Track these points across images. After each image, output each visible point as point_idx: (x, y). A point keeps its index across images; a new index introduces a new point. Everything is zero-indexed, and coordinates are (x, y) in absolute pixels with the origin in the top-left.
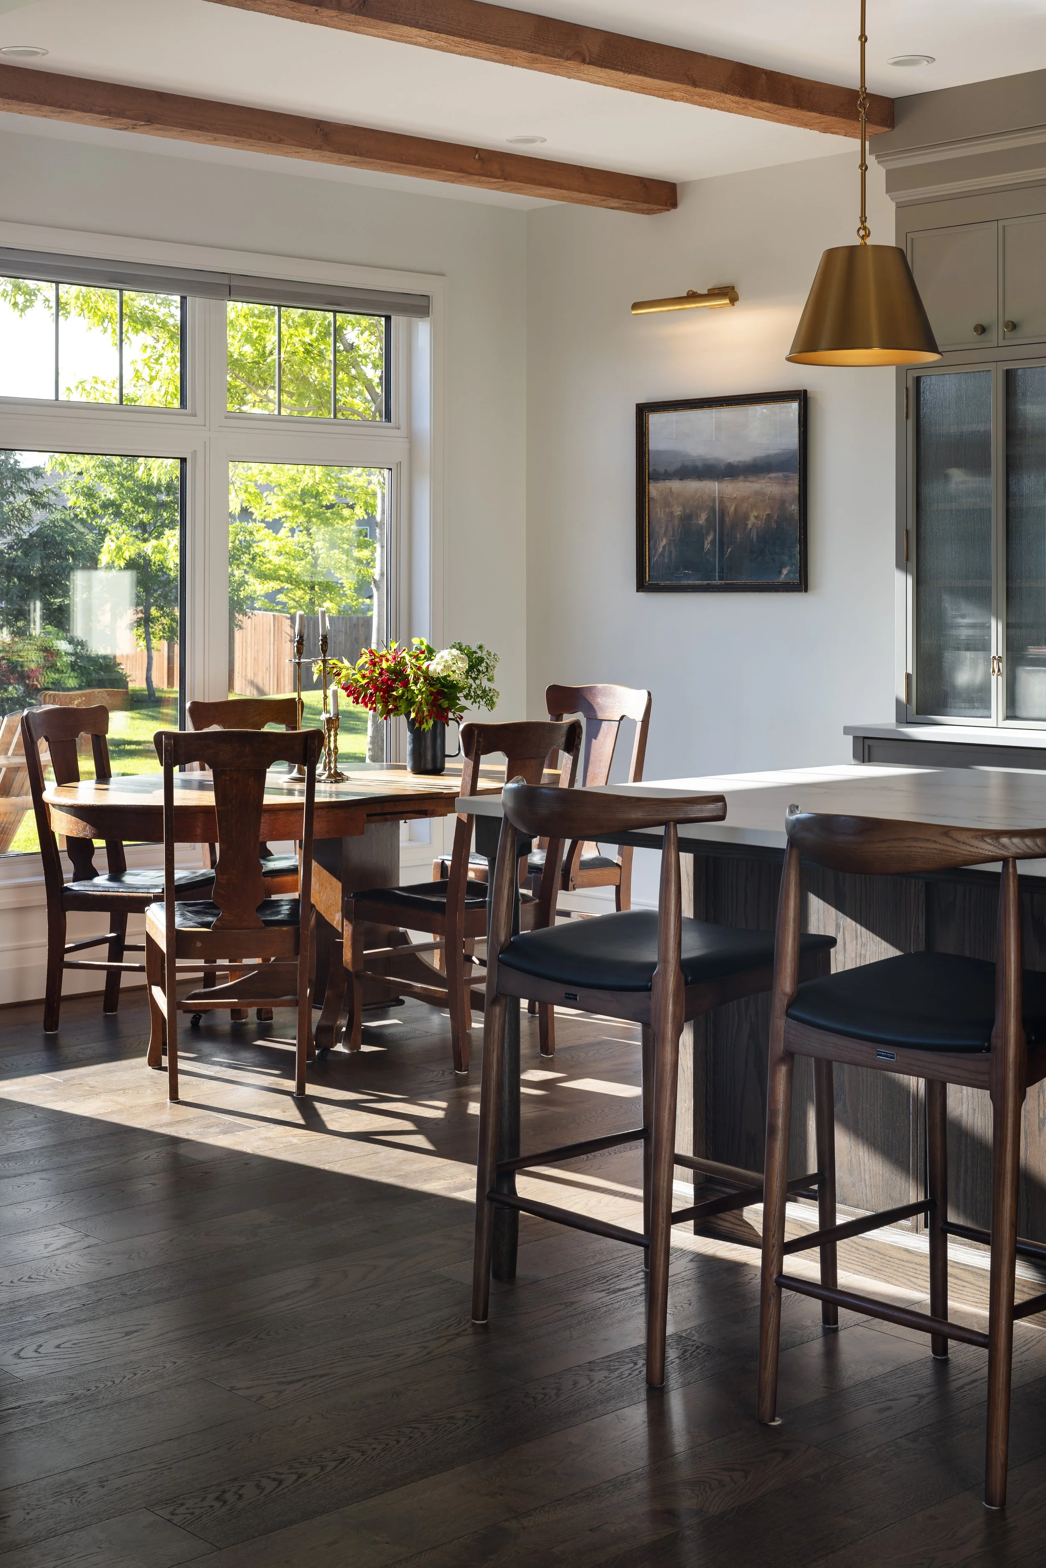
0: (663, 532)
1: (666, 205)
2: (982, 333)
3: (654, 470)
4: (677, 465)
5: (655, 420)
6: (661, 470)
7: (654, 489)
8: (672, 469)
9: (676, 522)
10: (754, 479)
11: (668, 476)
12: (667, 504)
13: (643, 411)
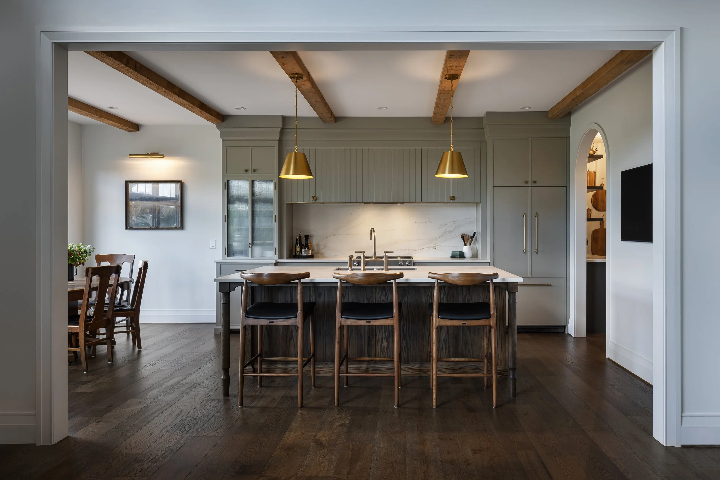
0: (134, 214)
1: (136, 130)
2: (246, 171)
3: (131, 198)
4: (139, 197)
5: (131, 185)
6: (134, 198)
7: (132, 203)
8: (137, 198)
9: (139, 212)
10: (165, 202)
11: (136, 200)
12: (136, 207)
13: (127, 183)
